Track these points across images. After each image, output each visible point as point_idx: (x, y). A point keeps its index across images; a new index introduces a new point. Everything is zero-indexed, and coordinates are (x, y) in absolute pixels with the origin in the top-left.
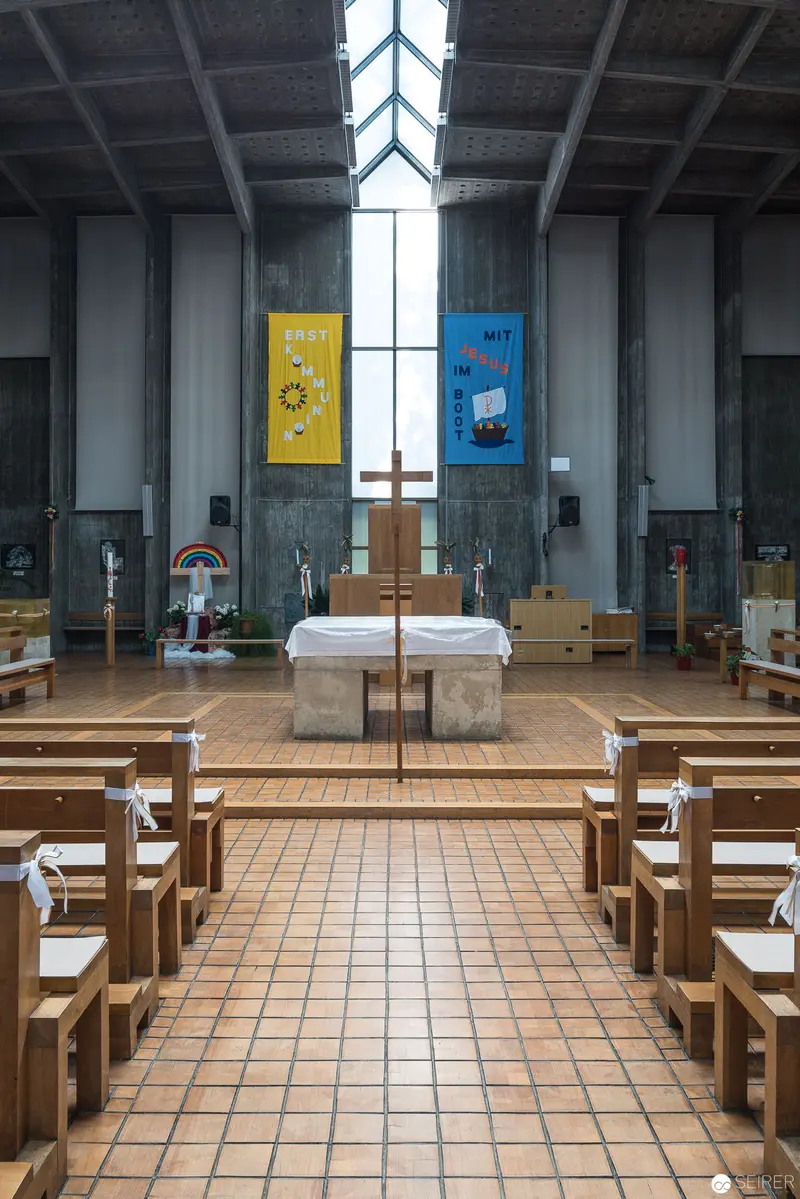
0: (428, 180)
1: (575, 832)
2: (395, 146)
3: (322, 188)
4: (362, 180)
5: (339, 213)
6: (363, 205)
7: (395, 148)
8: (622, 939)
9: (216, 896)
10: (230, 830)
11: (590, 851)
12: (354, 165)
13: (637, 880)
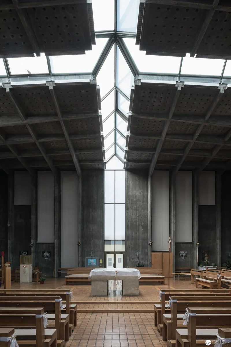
0: (123, 162)
1: (153, 315)
7: (115, 155)
8: (161, 335)
10: (78, 315)
11: (156, 317)
12: (105, 159)
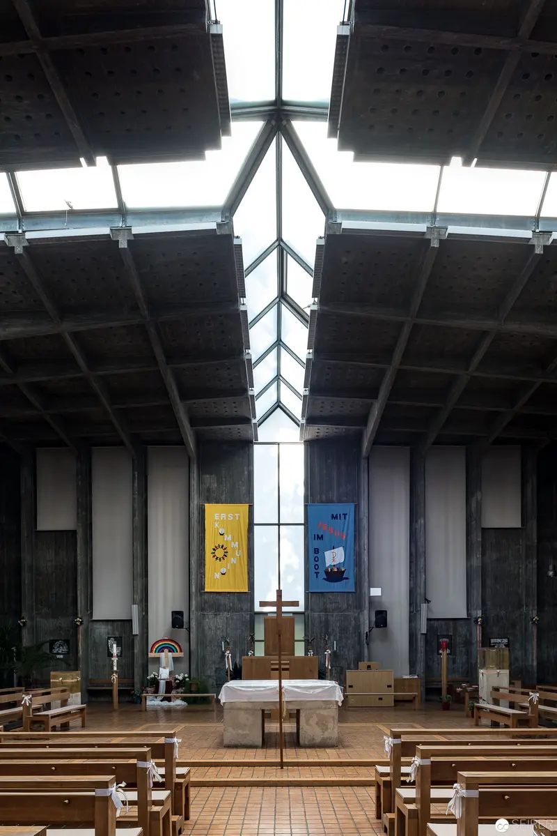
2: (278, 405)
3: (237, 430)
4: (259, 425)
5: (246, 445)
6: (260, 440)
9: (187, 822)
13: (398, 808)
